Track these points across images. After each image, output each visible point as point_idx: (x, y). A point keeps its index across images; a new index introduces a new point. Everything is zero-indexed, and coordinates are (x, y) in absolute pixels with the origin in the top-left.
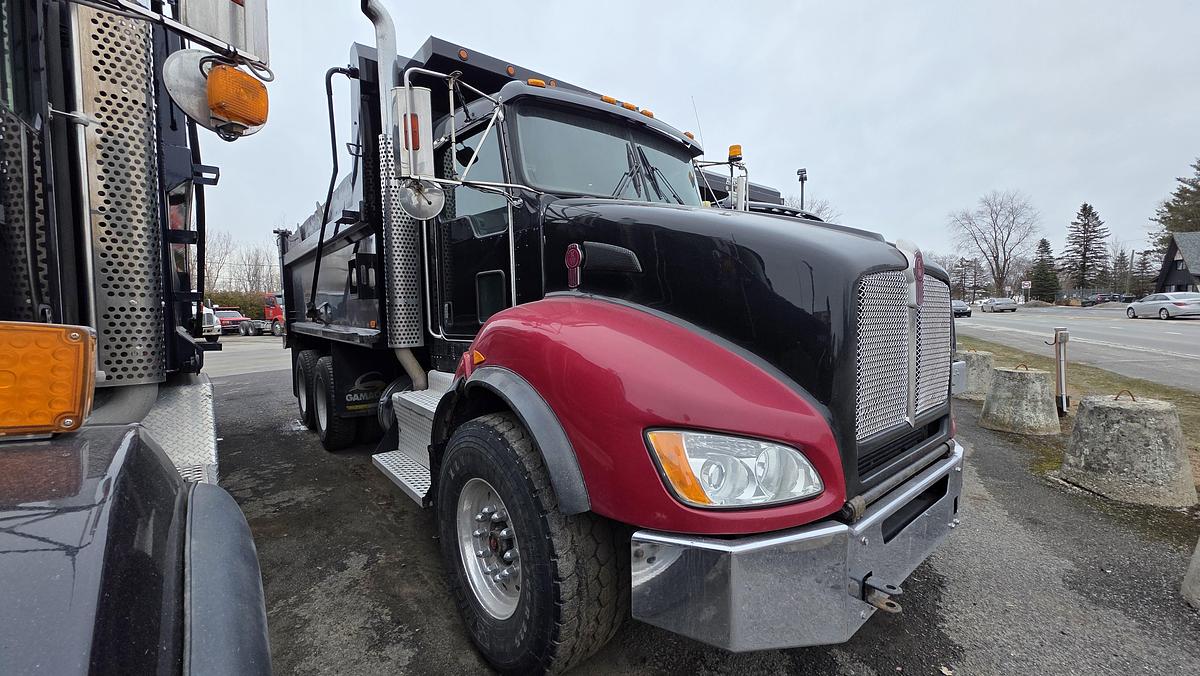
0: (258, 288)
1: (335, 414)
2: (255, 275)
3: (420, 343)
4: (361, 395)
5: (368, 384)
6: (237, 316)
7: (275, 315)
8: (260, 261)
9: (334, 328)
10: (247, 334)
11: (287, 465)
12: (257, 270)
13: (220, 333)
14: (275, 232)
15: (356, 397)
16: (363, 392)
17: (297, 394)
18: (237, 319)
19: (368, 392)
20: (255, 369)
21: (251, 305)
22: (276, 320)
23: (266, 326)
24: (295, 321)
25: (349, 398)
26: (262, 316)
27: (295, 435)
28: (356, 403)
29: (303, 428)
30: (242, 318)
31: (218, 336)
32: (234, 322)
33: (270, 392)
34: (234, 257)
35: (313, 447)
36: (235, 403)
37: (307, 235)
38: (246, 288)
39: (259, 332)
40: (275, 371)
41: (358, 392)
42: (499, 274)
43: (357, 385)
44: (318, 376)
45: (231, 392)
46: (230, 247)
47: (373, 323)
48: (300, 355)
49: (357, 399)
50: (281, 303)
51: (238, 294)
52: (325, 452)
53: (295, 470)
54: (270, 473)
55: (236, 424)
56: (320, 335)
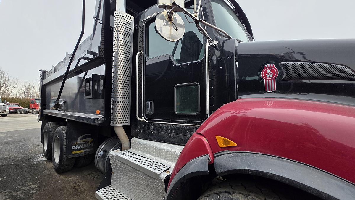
0: (28, 97)
1: (65, 156)
2: (27, 92)
3: (128, 123)
4: (80, 146)
5: (84, 140)
6: (17, 106)
7: (34, 107)
8: (30, 87)
9: (68, 113)
10: (21, 113)
11: (33, 186)
12: (28, 90)
13: (8, 113)
14: (40, 71)
15: (77, 147)
16: (81, 144)
17: (42, 141)
18: (17, 108)
19: (84, 144)
20: (22, 128)
21: (24, 103)
22: (35, 108)
23: (30, 110)
24: (45, 109)
25: (74, 147)
26: (29, 107)
27: (40, 163)
28: (77, 150)
29: (44, 159)
30: (19, 107)
31: (7, 114)
32: (15, 109)
33: (28, 140)
34: (20, 85)
35: (49, 171)
36: (8, 146)
37: (57, 70)
38: (23, 96)
39: (26, 113)
40: (32, 129)
41: (79, 144)
42: (196, 85)
43: (79, 141)
44: (56, 136)
45: (8, 140)
46: (18, 82)
47: (98, 112)
48: (46, 124)
49: (78, 148)
50: (38, 103)
51: (19, 99)
52: (56, 174)
53: (38, 190)
54: (22, 194)
55: (7, 158)
56: (60, 116)
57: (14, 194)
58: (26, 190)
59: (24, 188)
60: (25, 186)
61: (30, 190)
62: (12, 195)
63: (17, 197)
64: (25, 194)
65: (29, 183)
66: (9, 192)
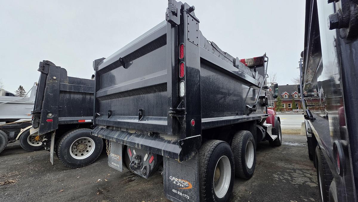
57: (289, 178)
58: (282, 176)
59: (281, 178)
60: (281, 179)
61: (280, 175)
62: (291, 178)
63: (289, 175)
64: (283, 174)
65: (277, 180)
66: (292, 181)
